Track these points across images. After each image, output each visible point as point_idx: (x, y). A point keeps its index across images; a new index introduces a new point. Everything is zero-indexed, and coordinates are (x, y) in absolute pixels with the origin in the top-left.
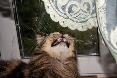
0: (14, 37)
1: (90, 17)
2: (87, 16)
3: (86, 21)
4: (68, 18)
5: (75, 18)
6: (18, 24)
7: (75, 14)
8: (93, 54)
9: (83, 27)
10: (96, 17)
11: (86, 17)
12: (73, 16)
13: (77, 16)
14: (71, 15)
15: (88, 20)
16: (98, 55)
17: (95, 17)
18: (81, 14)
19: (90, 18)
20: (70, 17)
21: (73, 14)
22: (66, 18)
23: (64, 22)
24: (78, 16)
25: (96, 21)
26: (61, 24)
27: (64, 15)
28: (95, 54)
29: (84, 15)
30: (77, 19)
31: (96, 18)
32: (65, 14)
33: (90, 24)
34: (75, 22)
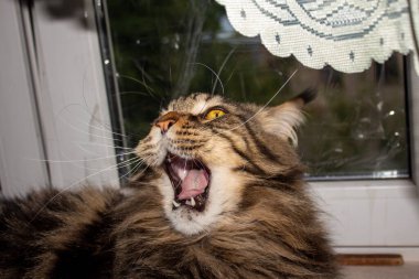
0: (97, 107)
1: (384, 15)
2: (369, 13)
3: (367, 31)
4: (296, 22)
5: (322, 21)
6: (109, 59)
7: (321, 7)
8: (387, 174)
9: (352, 55)
10: (409, 10)
11: (364, 15)
12: (313, 14)
13: (329, 15)
14: (308, 12)
15: (372, 27)
16: (407, 176)
17: (403, 11)
18: (346, 4)
19: (380, 19)
20: (304, 19)
21: (313, 5)
22: (287, 23)
23: (278, 38)
24: (335, 15)
25: (406, 29)
26: (270, 45)
27: (279, 8)
28: (395, 174)
29: (358, 8)
30: (329, 24)
31: (405, 16)
32: (284, 7)
33: (382, 42)
34: (322, 35)
